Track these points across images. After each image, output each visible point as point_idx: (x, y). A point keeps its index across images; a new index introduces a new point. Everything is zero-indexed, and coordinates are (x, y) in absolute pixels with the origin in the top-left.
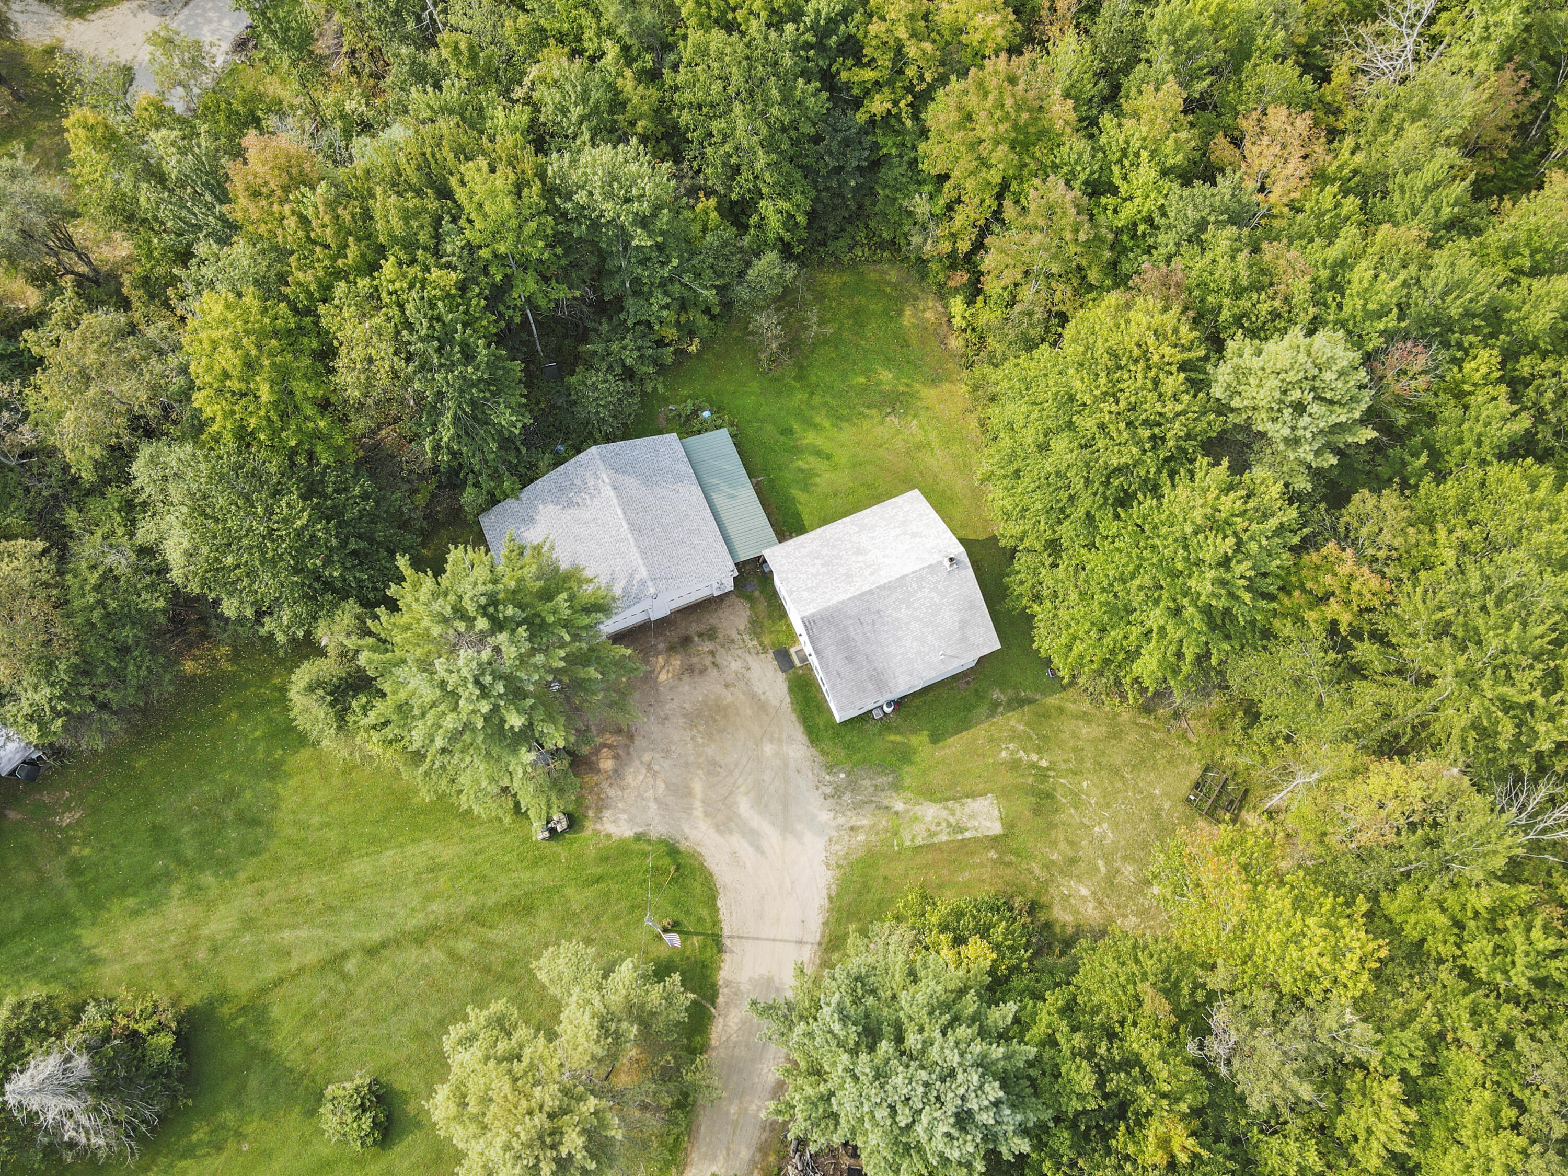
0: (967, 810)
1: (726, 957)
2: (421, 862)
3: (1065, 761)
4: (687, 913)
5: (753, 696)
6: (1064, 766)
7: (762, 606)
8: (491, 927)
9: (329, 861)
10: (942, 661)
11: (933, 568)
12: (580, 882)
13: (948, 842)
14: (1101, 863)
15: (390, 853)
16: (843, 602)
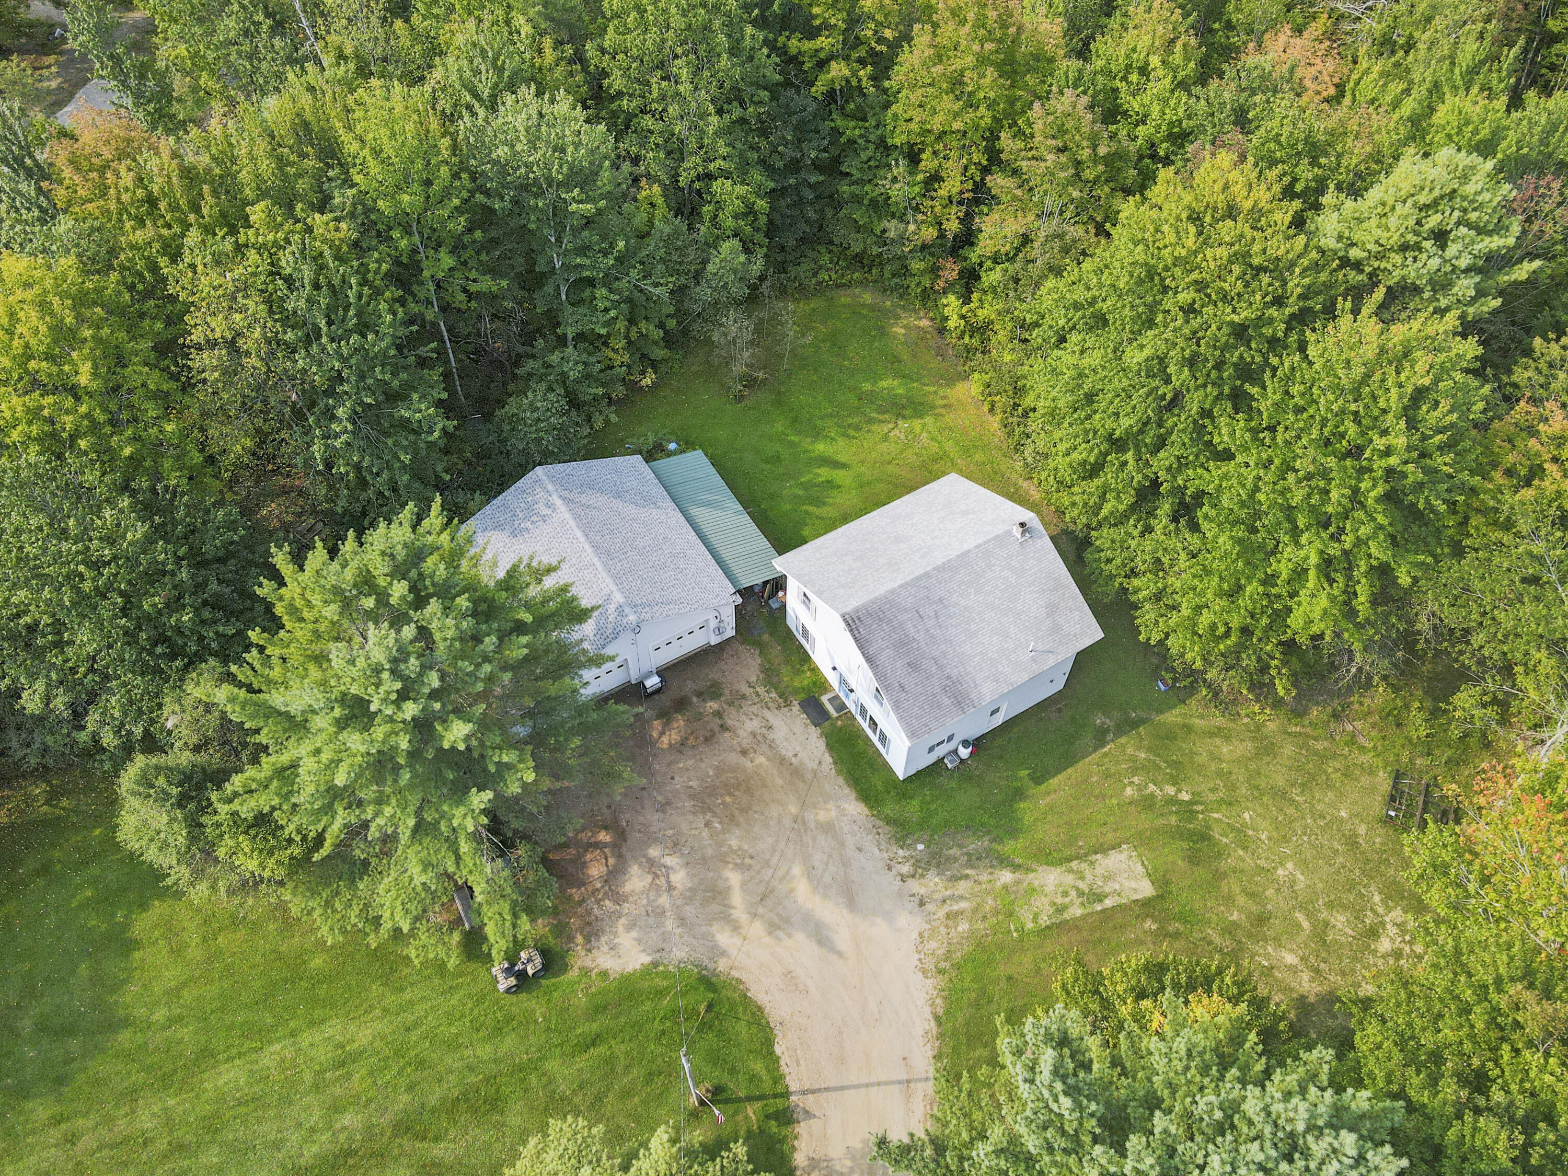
0: (1099, 870)
1: (802, 1129)
2: (323, 1054)
3: (1212, 790)
4: (733, 1071)
5: (782, 761)
6: (1212, 797)
7: (776, 651)
8: (437, 1139)
9: (180, 1075)
10: (1034, 660)
11: (1001, 540)
12: (568, 1049)
13: (1084, 917)
14: (1300, 916)
15: (277, 1047)
16: (892, 591)
